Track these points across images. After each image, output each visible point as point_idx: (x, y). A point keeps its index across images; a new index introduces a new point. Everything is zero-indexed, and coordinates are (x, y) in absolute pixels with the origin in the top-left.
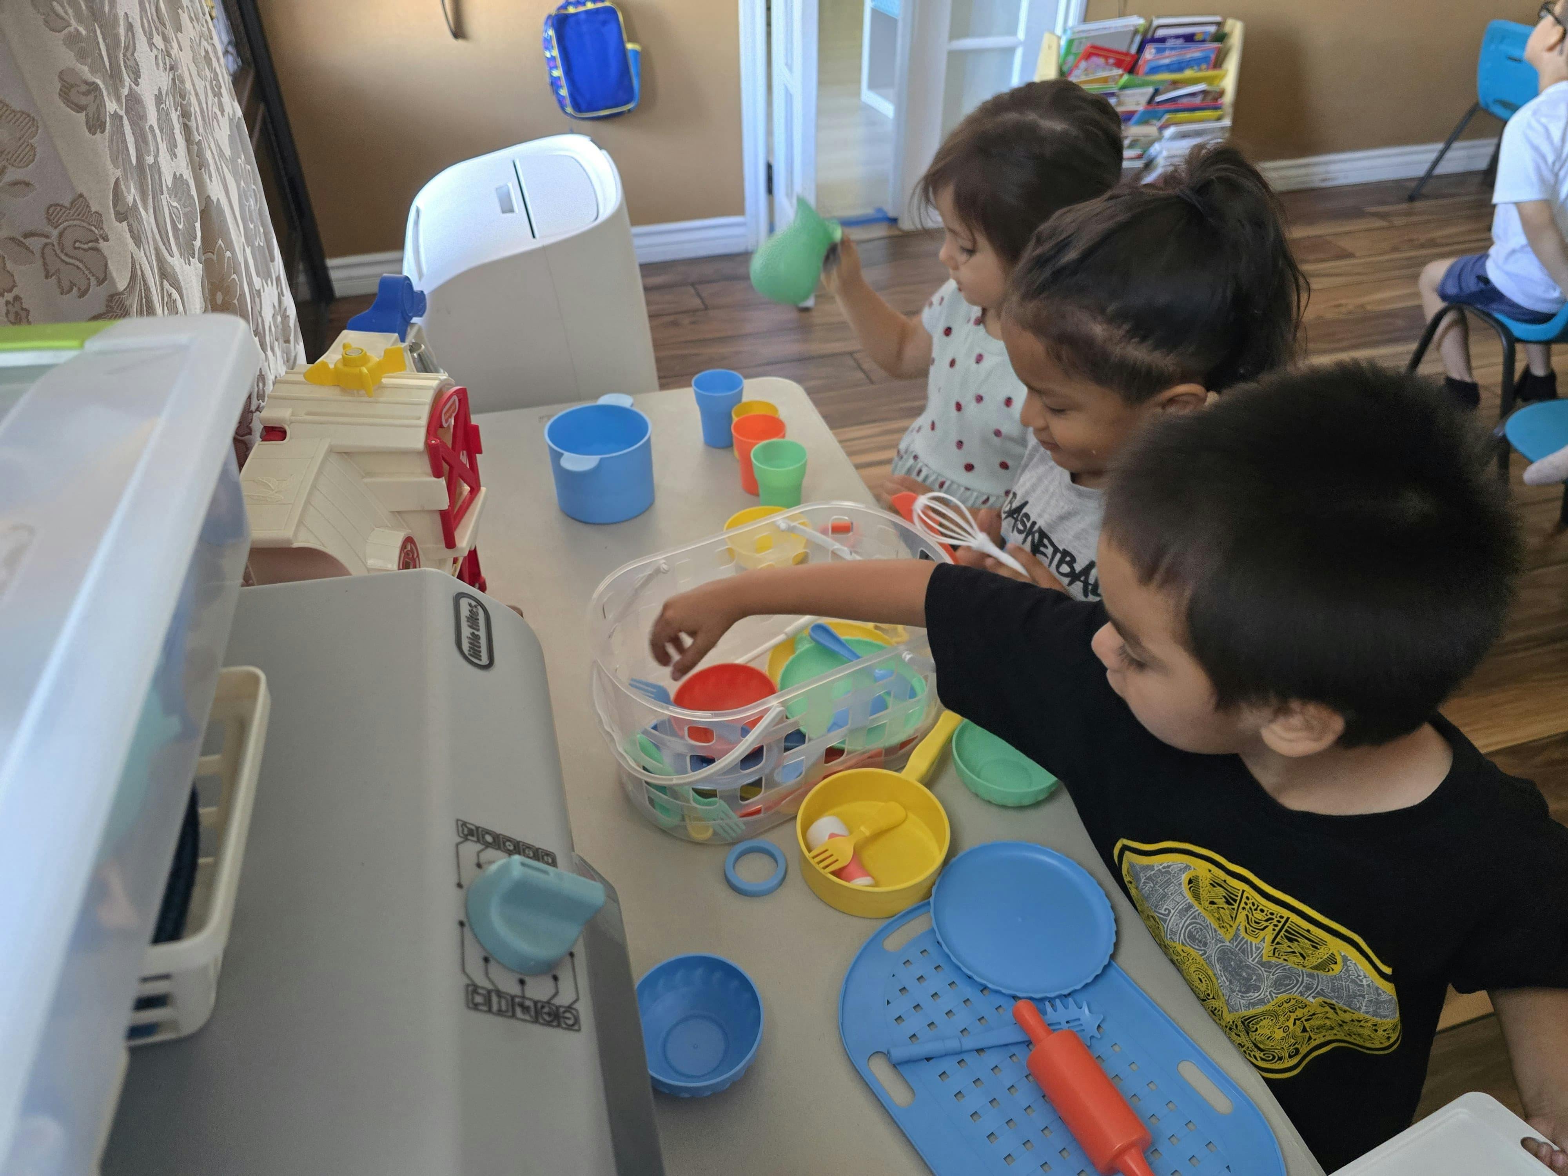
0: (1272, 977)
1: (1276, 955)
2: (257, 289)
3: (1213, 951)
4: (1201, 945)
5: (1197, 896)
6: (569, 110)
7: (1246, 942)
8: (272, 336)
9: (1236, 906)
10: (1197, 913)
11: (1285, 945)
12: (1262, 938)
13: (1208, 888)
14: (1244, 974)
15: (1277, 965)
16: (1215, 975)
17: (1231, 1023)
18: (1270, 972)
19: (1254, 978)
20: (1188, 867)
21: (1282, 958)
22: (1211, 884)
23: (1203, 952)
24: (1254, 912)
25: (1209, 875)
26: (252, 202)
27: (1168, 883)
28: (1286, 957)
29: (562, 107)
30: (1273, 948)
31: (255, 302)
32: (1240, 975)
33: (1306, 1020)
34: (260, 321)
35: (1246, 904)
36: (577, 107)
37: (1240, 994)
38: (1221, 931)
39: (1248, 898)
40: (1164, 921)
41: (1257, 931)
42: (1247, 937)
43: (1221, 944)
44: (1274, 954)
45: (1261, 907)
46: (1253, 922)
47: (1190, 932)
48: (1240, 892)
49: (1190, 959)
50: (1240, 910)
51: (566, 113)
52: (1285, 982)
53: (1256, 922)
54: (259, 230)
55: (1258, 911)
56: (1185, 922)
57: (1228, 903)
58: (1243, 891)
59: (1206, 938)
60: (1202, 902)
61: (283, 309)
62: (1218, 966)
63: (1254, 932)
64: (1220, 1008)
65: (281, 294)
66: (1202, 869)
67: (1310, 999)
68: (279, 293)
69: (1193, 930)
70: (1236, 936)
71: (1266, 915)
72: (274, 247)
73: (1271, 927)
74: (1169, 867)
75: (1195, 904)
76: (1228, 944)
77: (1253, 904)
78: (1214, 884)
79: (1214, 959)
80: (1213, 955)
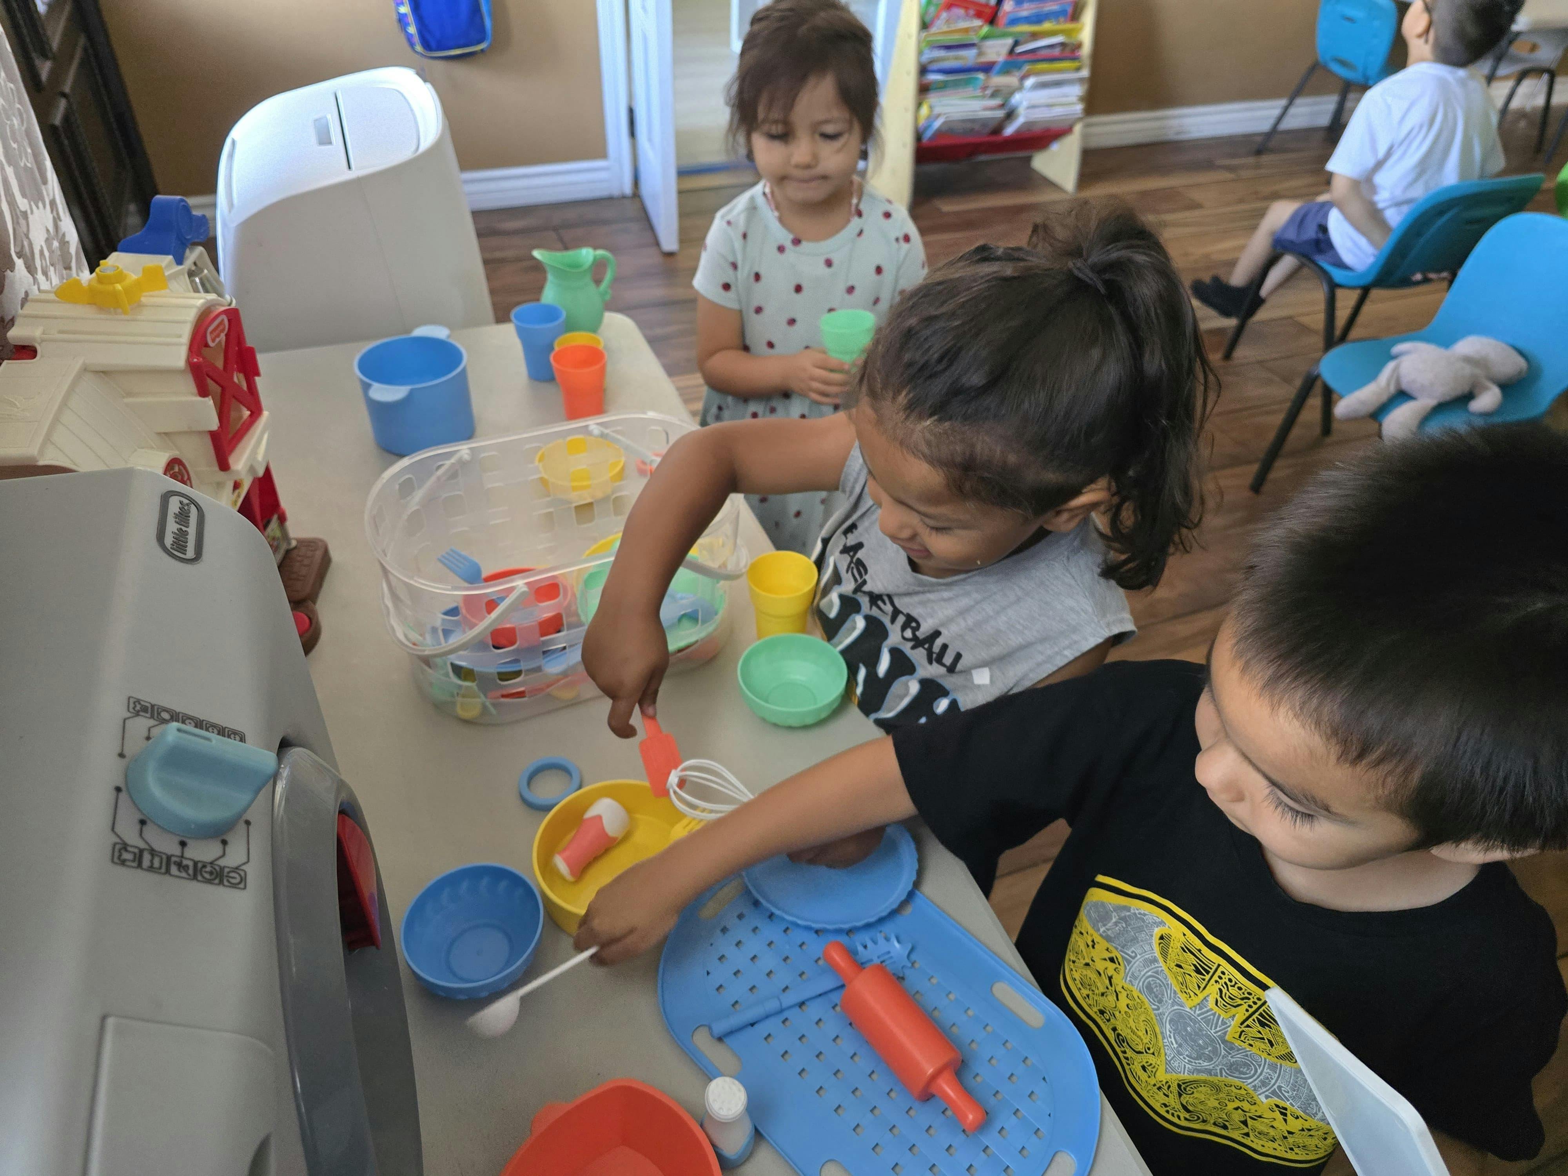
0: (1229, 1058)
1: (1242, 1038)
2: (23, 209)
3: (1168, 1010)
4: (1156, 1000)
5: (1164, 954)
6: (419, 48)
7: (1214, 1014)
8: (45, 260)
9: (1207, 977)
10: (1160, 969)
11: (1255, 1030)
12: (1232, 1014)
13: (1178, 950)
14: (1201, 1042)
15: (1239, 1050)
16: (1162, 1033)
17: (1164, 1083)
18: (1230, 1054)
19: (1210, 1049)
20: (1162, 923)
21: (1248, 1042)
22: (1182, 948)
23: (1156, 1007)
24: (1230, 988)
25: (1183, 939)
26: (16, 122)
27: (1140, 930)
28: (1251, 1042)
29: (412, 45)
30: (1240, 1030)
31: (18, 223)
32: (1195, 1041)
33: (1251, 1118)
34: (26, 243)
35: (1220, 978)
36: (427, 45)
37: (1187, 1058)
38: (1182, 997)
39: (1223, 973)
40: (1129, 962)
41: (1229, 1006)
42: (1216, 1009)
43: (1179, 1007)
44: (1240, 1037)
45: (1240, 985)
46: (1227, 996)
47: (1149, 983)
48: (1216, 966)
49: (1143, 1008)
50: (1213, 981)
51: (416, 52)
52: (1242, 1069)
53: (1230, 997)
54: (26, 153)
55: (1236, 988)
56: (1147, 972)
57: (1198, 971)
58: (1219, 965)
59: (1163, 995)
60: (1168, 962)
61: (60, 235)
62: (1168, 1026)
63: (1226, 1006)
64: (1157, 1066)
65: (57, 220)
66: (1176, 929)
67: (1262, 1098)
68: (54, 217)
69: (1152, 983)
70: (1201, 1005)
71: (1243, 993)
72: (46, 169)
73: (1245, 1006)
74: (1145, 915)
75: (1161, 959)
76: (1188, 1010)
77: (1230, 980)
78: (1185, 949)
79: (1166, 1018)
80: (1166, 1014)
